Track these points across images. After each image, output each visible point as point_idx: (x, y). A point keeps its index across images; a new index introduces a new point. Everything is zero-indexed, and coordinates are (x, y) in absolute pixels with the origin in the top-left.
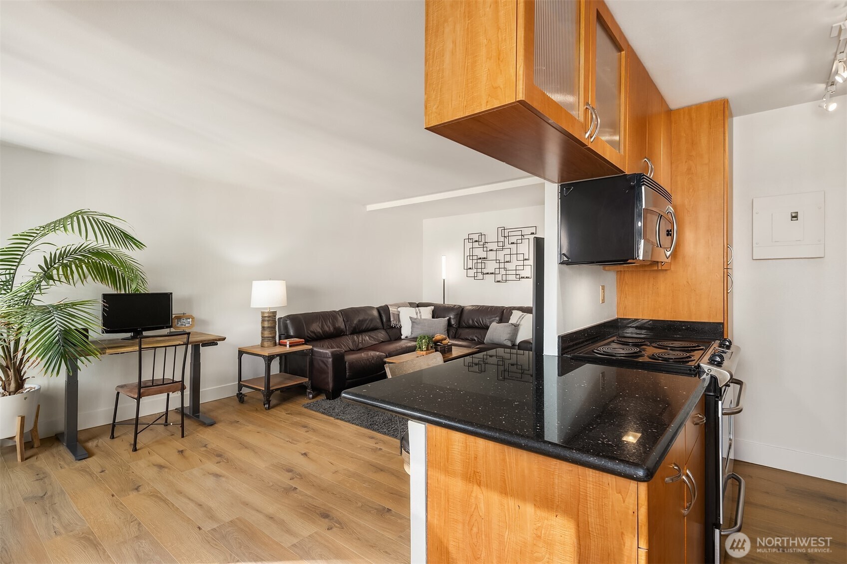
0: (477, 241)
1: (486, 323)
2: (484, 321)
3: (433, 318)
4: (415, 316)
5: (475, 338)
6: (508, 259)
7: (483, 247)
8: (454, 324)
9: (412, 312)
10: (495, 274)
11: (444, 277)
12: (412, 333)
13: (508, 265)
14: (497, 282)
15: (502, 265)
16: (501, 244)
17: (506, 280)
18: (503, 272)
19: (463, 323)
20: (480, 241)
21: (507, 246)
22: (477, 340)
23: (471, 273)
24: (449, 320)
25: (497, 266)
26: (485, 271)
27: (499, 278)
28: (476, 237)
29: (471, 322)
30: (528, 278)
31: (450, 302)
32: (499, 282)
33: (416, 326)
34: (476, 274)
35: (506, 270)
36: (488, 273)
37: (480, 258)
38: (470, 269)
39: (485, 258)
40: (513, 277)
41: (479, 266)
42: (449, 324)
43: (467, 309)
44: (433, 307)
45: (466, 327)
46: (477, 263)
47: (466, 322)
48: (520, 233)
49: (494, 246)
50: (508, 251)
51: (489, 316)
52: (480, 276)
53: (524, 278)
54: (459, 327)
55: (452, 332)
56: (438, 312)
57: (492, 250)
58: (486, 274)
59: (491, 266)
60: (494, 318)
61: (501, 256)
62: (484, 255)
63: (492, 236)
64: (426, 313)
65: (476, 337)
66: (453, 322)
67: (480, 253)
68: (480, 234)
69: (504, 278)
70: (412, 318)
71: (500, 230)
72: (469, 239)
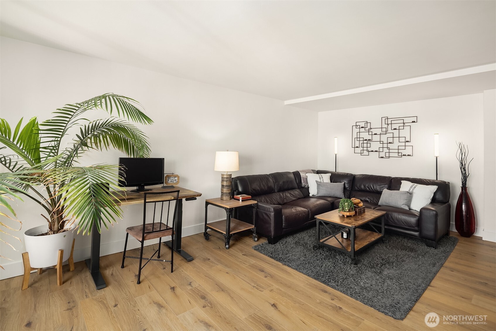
0: (363, 127)
1: (376, 188)
2: (375, 187)
3: (331, 182)
4: (319, 180)
5: (368, 200)
6: (390, 140)
7: (369, 132)
8: (348, 188)
9: (317, 177)
10: (379, 152)
11: (335, 153)
12: (318, 193)
13: (389, 145)
14: (381, 157)
15: (385, 145)
16: (384, 130)
17: (389, 157)
18: (386, 150)
19: (356, 188)
20: (366, 127)
21: (390, 130)
22: (369, 201)
23: (358, 150)
24: (344, 184)
25: (381, 145)
26: (370, 149)
27: (382, 154)
28: (362, 125)
29: (363, 187)
30: (410, 155)
31: (341, 170)
32: (383, 157)
33: (321, 188)
34: (362, 151)
35: (389, 149)
36: (373, 151)
37: (366, 140)
38: (358, 147)
39: (370, 140)
40: (396, 155)
41: (365, 145)
42: (345, 188)
43: (359, 177)
44: (330, 174)
45: (358, 191)
46: (363, 143)
47: (358, 187)
48: (402, 121)
49: (379, 131)
50: (391, 135)
51: (379, 184)
52: (366, 153)
53: (405, 155)
54: (352, 190)
55: (348, 193)
56: (335, 177)
57: (376, 134)
58: (371, 151)
59: (375, 146)
60: (383, 186)
61: (384, 138)
62: (369, 137)
63: (376, 124)
64: (326, 178)
65: (369, 198)
66: (347, 186)
67: (366, 136)
68: (366, 122)
69: (387, 155)
70: (317, 181)
71: (384, 119)
72: (356, 126)
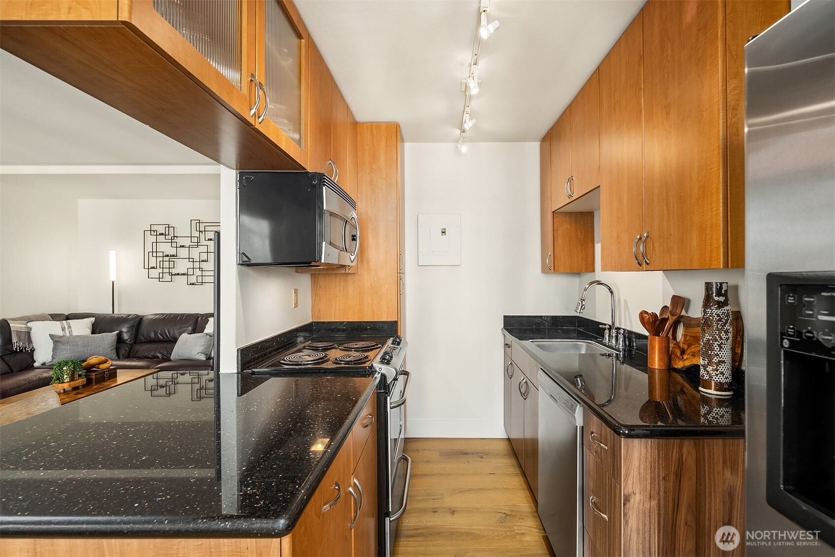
0: (162, 234)
1: (174, 334)
2: (172, 332)
3: (92, 333)
4: (61, 333)
5: (159, 355)
6: (204, 257)
7: (172, 242)
8: (127, 340)
9: (56, 328)
10: (188, 275)
11: (113, 278)
12: (53, 358)
13: (203, 265)
14: (190, 284)
15: (197, 265)
16: (195, 240)
17: (202, 283)
18: (197, 272)
19: (142, 337)
20: (167, 233)
21: (203, 242)
22: (160, 357)
23: (155, 273)
24: (119, 336)
25: (190, 265)
26: (174, 271)
27: (193, 279)
28: (161, 229)
29: (152, 335)
31: (124, 309)
32: (193, 284)
33: (61, 347)
34: (161, 274)
35: (202, 271)
36: (178, 274)
37: (168, 256)
38: (153, 268)
39: (173, 256)
41: (166, 265)
42: (120, 339)
43: (148, 319)
44: (93, 319)
45: (145, 342)
46: (163, 261)
47: (145, 336)
49: (187, 242)
50: (204, 249)
51: (178, 326)
52: (167, 277)
54: (135, 343)
55: (124, 350)
56: (100, 325)
57: (183, 246)
58: (175, 275)
59: (182, 266)
60: (185, 329)
61: (195, 253)
62: (172, 251)
63: (183, 230)
64: (82, 328)
65: (160, 353)
66: (126, 336)
67: (168, 249)
68: (168, 226)
69: (200, 280)
70: (53, 335)
71: (194, 223)
72: (151, 231)
